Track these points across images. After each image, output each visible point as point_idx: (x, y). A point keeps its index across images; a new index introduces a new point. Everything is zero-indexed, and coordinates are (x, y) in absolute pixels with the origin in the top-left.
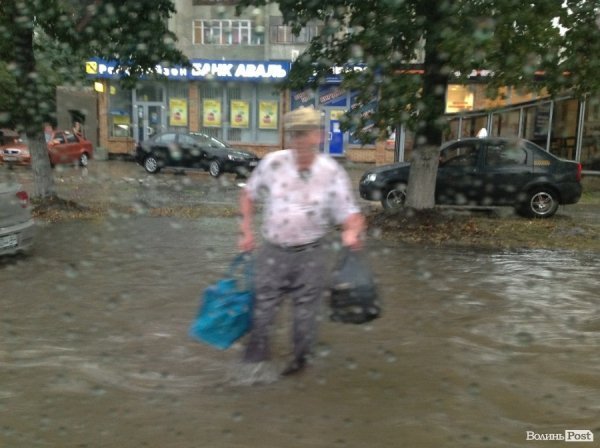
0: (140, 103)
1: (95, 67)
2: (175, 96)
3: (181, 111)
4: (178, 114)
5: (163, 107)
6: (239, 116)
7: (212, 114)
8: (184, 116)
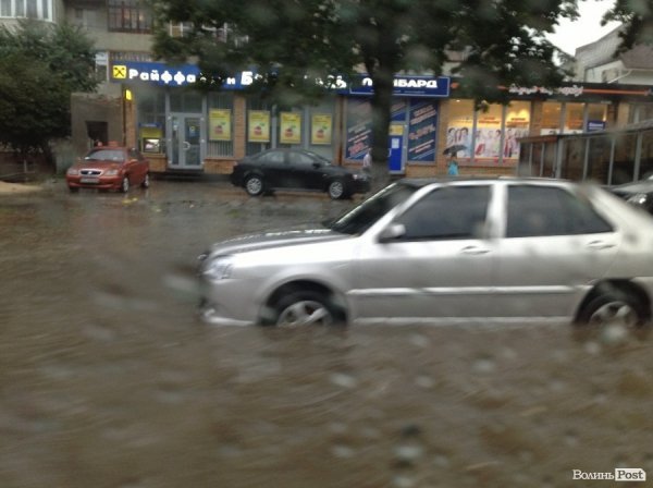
0: (176, 114)
1: (124, 72)
2: (216, 107)
3: (224, 124)
4: (220, 127)
5: (202, 119)
6: (290, 130)
7: (259, 128)
8: (226, 128)
